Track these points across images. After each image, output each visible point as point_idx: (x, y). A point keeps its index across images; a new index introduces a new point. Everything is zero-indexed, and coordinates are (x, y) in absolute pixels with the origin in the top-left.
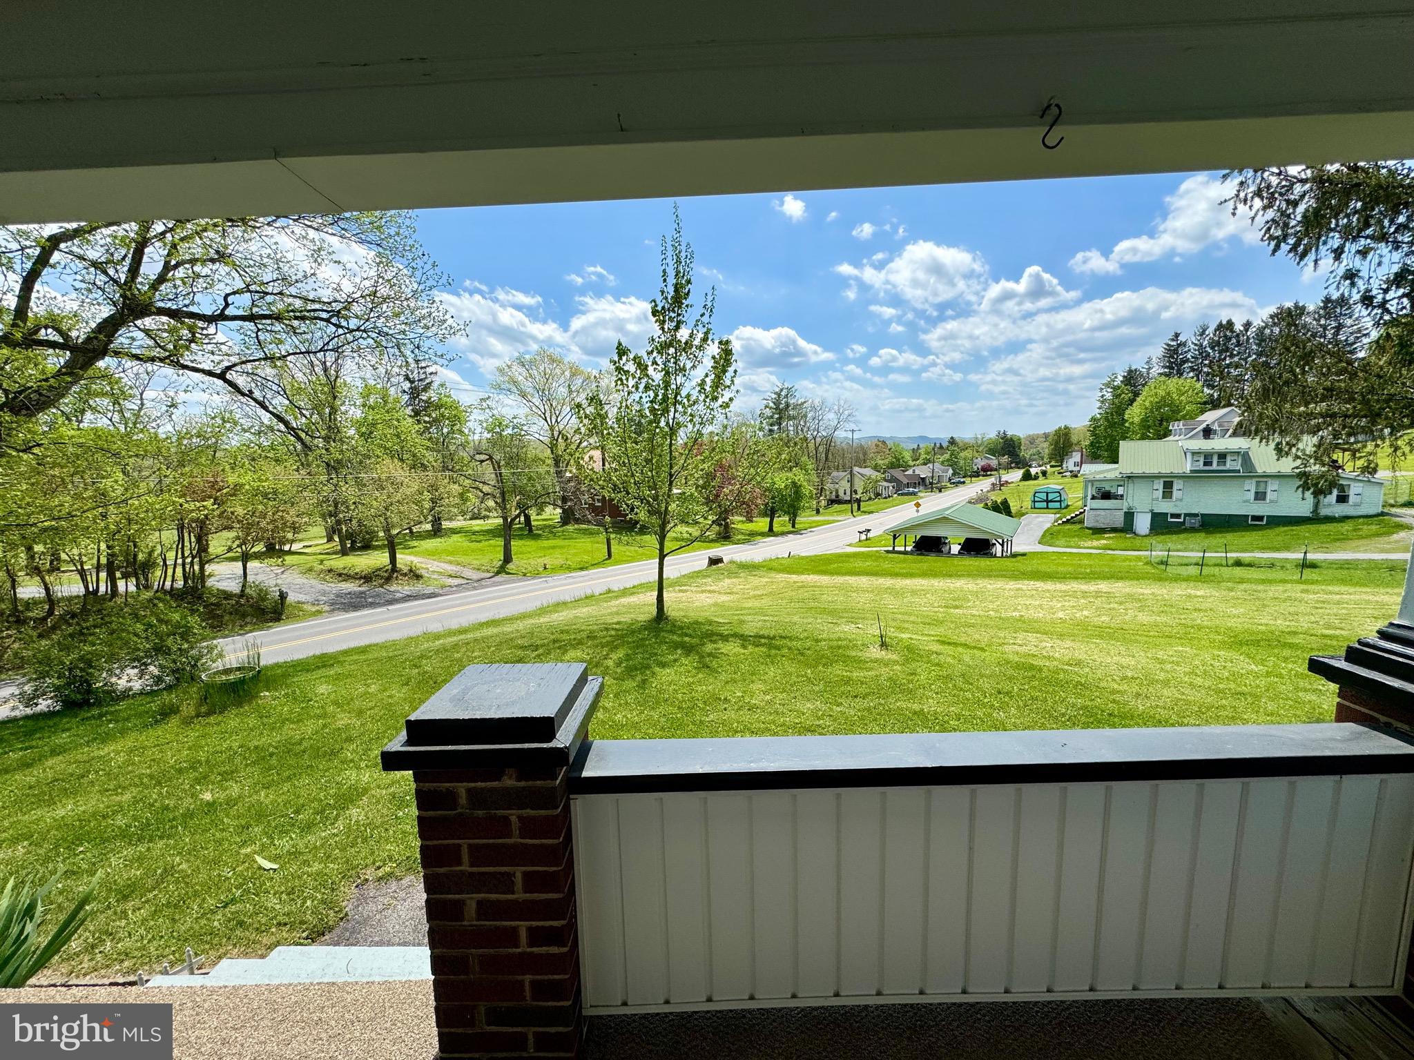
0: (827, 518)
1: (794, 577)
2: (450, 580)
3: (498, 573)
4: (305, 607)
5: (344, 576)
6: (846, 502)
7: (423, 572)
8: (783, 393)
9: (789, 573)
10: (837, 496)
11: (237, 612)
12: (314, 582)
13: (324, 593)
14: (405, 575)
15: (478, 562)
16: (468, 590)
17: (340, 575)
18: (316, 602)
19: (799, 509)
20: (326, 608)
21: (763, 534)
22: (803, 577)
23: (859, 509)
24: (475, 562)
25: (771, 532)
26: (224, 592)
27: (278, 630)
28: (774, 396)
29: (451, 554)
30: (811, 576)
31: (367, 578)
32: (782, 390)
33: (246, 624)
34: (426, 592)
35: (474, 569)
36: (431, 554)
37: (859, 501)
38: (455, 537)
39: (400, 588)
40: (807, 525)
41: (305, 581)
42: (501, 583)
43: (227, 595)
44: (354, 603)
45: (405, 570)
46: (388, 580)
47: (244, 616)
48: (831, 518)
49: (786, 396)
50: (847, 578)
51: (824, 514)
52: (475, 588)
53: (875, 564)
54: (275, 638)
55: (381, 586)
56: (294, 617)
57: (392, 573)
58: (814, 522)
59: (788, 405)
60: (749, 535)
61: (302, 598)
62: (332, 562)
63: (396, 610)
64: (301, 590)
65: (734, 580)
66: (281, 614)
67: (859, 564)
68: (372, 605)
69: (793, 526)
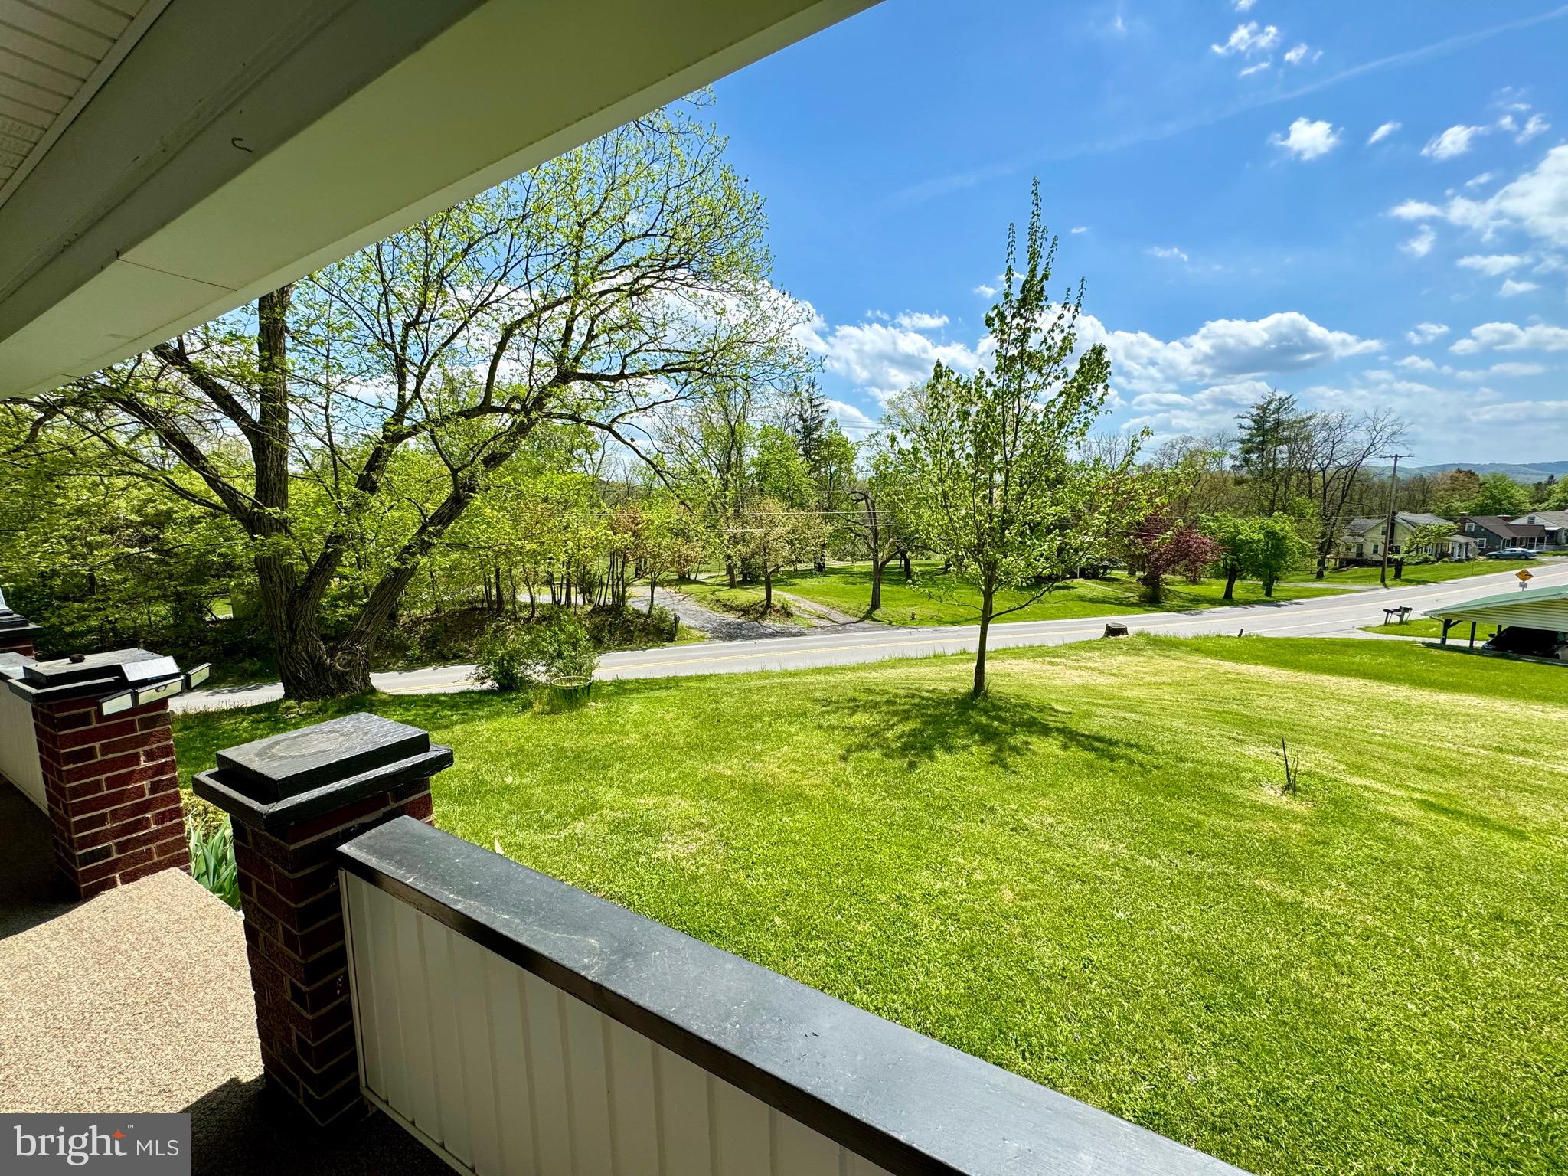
0: (1331, 586)
1: (1230, 666)
2: (818, 621)
3: (864, 619)
4: (693, 631)
5: (728, 608)
6: (1376, 564)
7: (794, 610)
8: (1272, 407)
9: (1224, 658)
10: (1360, 554)
11: (644, 629)
12: (704, 610)
13: (710, 621)
14: (777, 611)
15: (847, 605)
16: (831, 632)
17: (725, 606)
18: (702, 629)
19: (1279, 569)
20: (709, 635)
21: (1214, 602)
22: (1243, 668)
23: (1398, 575)
24: (844, 605)
25: (1228, 599)
26: (637, 611)
27: (670, 649)
28: (1255, 411)
29: (825, 594)
30: (1260, 668)
31: (745, 611)
32: (1270, 403)
33: (648, 642)
34: (793, 630)
35: (842, 611)
36: (807, 593)
37: (1399, 565)
38: (834, 578)
39: (772, 623)
40: (1292, 594)
41: (698, 608)
42: (864, 630)
43: (638, 614)
44: (731, 633)
45: (778, 606)
46: (763, 614)
47: (648, 634)
48: (1341, 587)
49: (1277, 410)
50: (1324, 677)
51: (1328, 580)
52: (838, 632)
53: (1394, 662)
54: (665, 656)
55: (756, 620)
56: (683, 640)
57: (766, 608)
58: (1307, 590)
59: (1278, 424)
60: (1191, 601)
61: (693, 623)
62: (721, 594)
63: (764, 644)
64: (694, 615)
65: (1132, 658)
66: (674, 636)
67: (1363, 659)
68: (745, 637)
69: (1268, 594)
